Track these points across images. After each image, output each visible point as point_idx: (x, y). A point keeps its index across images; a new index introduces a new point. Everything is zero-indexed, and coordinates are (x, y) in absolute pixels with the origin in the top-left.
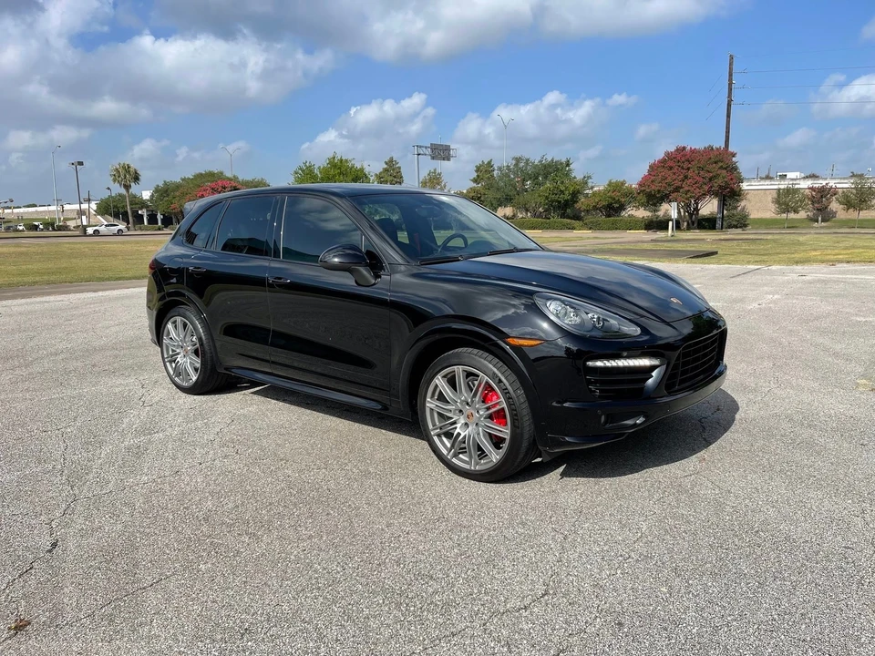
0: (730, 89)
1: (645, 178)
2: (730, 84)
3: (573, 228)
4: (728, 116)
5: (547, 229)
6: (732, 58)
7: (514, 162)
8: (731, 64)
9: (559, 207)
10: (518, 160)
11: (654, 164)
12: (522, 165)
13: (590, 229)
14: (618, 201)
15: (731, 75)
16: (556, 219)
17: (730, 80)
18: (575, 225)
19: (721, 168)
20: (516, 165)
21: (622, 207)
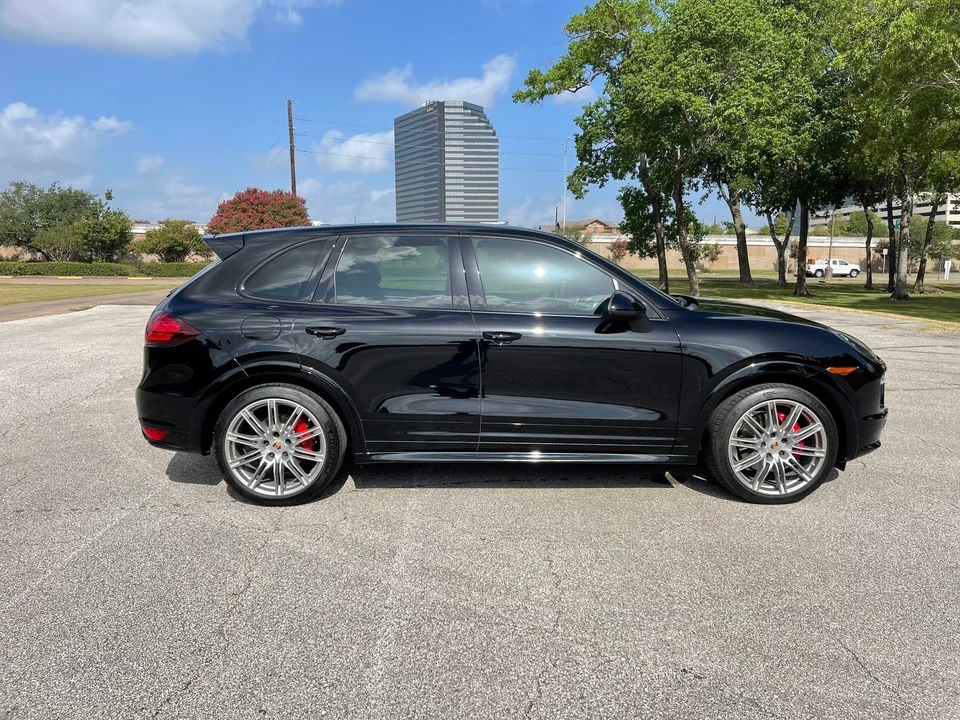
0: (291, 135)
1: (214, 220)
2: (291, 130)
3: (126, 274)
4: (292, 161)
5: (89, 274)
6: (290, 104)
7: (13, 189)
8: (290, 110)
9: (103, 248)
10: (19, 186)
11: (224, 204)
12: (25, 192)
13: (149, 275)
14: (181, 244)
15: (290, 121)
16: (100, 263)
17: (291, 125)
18: (129, 271)
19: (295, 213)
20: (17, 192)
21: (186, 251)
